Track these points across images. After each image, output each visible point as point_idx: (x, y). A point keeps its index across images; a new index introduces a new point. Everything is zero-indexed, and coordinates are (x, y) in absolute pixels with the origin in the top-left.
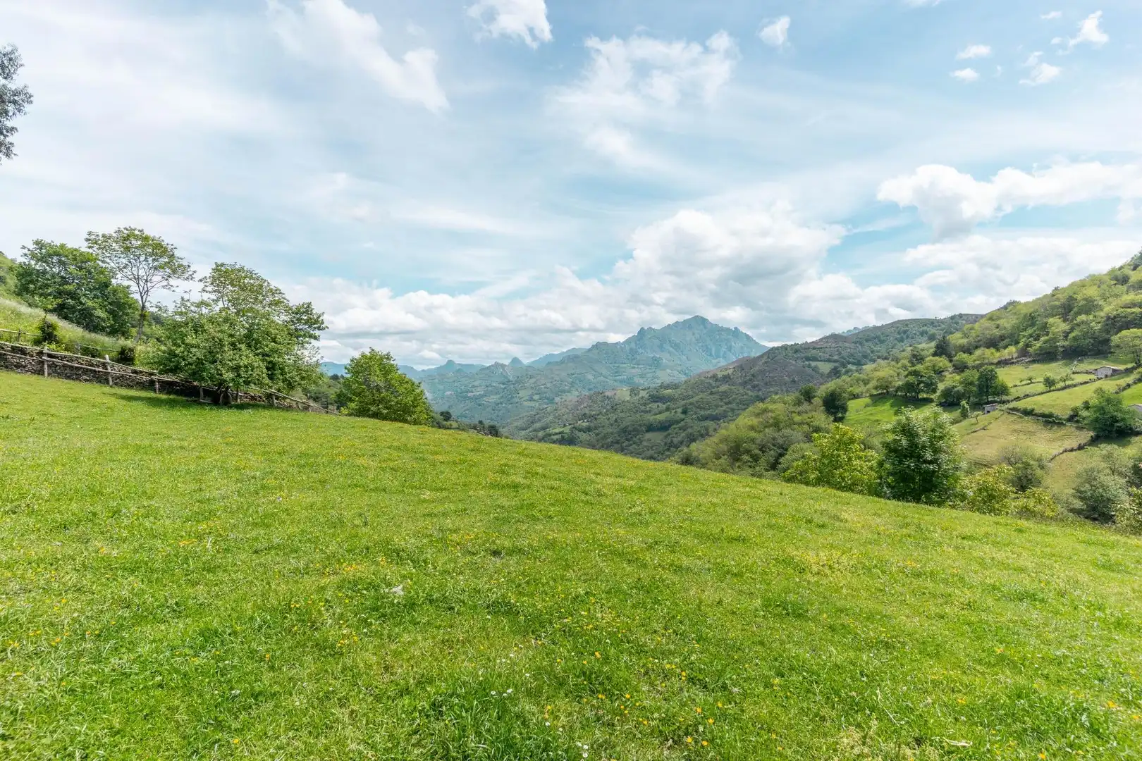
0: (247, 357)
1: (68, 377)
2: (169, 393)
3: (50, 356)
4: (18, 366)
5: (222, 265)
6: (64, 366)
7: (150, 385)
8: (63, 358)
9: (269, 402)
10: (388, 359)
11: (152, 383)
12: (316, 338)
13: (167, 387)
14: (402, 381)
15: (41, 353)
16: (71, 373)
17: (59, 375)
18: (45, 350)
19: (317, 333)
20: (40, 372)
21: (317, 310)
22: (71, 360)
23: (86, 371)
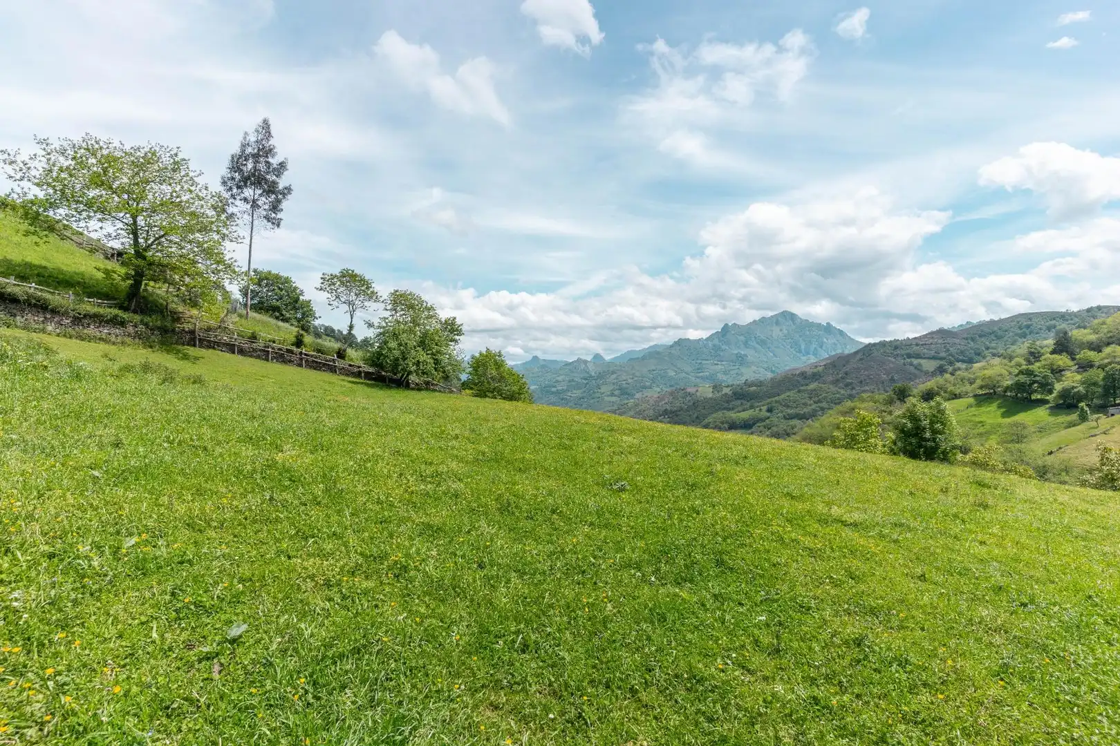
0: (423, 356)
1: (315, 369)
2: (369, 380)
3: (306, 355)
4: (290, 361)
5: (397, 291)
6: (313, 361)
7: (358, 375)
8: (312, 356)
9: (427, 387)
10: (500, 356)
11: (360, 373)
12: (456, 341)
13: (368, 376)
14: (511, 374)
15: (301, 353)
16: (315, 366)
17: (311, 367)
18: (303, 351)
19: (457, 337)
20: (300, 365)
21: (458, 322)
22: (316, 358)
23: (324, 364)
